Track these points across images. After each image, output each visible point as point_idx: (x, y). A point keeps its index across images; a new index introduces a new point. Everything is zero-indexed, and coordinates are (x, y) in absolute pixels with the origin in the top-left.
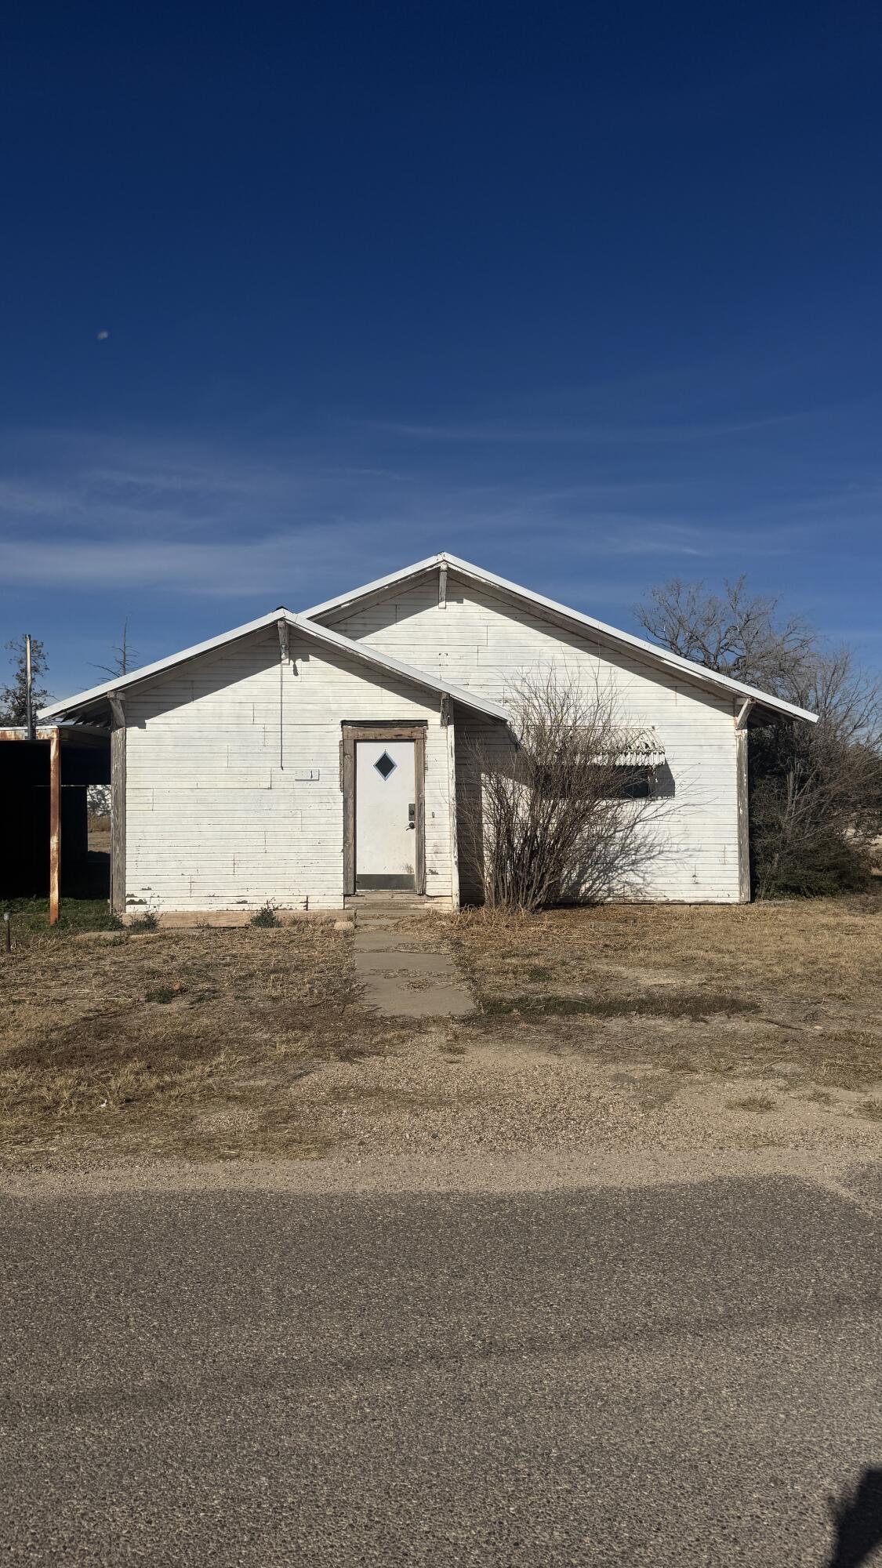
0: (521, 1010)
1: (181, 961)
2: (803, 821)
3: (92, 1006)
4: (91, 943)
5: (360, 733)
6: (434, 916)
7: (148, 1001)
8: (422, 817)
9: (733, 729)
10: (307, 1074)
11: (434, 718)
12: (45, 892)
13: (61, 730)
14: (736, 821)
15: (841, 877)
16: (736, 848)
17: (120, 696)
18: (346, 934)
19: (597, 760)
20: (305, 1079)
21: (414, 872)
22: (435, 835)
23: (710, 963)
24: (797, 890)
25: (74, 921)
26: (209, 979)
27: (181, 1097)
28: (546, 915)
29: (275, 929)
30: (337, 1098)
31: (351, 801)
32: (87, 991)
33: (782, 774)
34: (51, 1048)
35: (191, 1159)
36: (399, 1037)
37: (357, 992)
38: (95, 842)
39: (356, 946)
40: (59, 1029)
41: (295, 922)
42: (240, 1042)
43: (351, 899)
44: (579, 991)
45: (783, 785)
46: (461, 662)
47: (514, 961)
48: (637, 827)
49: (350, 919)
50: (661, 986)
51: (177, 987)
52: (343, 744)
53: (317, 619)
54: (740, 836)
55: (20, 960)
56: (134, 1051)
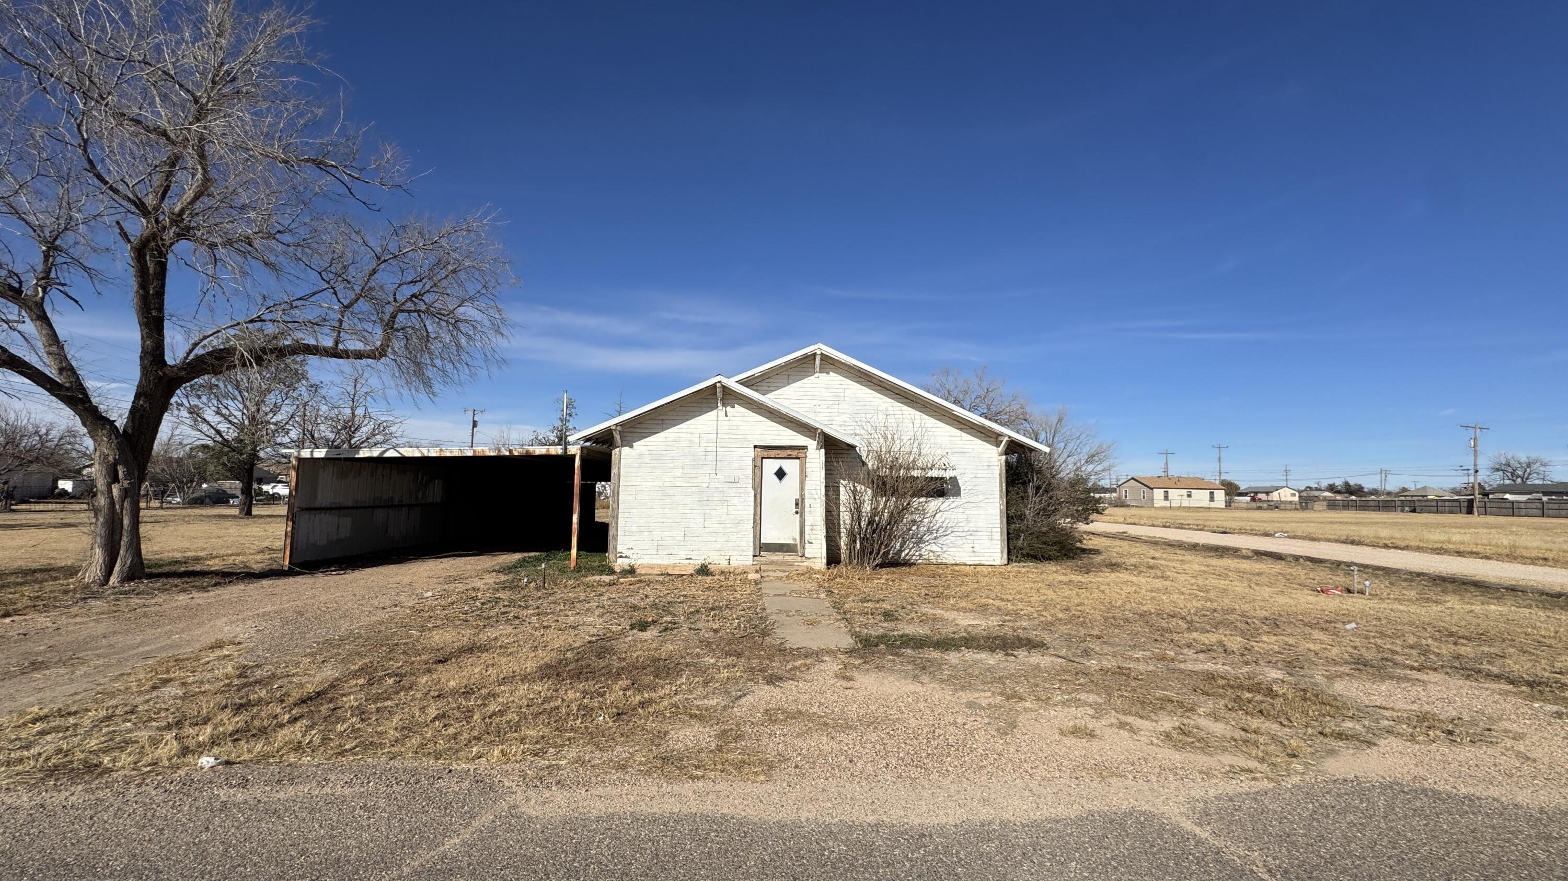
0: (885, 644)
1: (652, 599)
2: (1038, 514)
3: (595, 631)
4: (595, 584)
5: (765, 454)
6: (810, 572)
7: (631, 629)
8: (803, 507)
9: (997, 455)
10: (745, 695)
11: (812, 444)
12: (569, 548)
13: (582, 448)
14: (998, 513)
15: (1062, 548)
16: (999, 530)
17: (619, 428)
18: (756, 582)
19: (915, 473)
20: (744, 700)
21: (798, 542)
22: (811, 518)
23: (999, 609)
24: (1035, 556)
25: (585, 568)
26: (670, 613)
27: (657, 714)
28: (885, 570)
29: (710, 578)
30: (770, 719)
31: (758, 496)
32: (592, 619)
33: (1025, 484)
34: (567, 665)
35: (669, 778)
36: (805, 665)
37: (770, 627)
38: (600, 516)
39: (764, 591)
40: (572, 649)
41: (722, 573)
42: (695, 665)
43: (758, 558)
44: (921, 630)
45: (1026, 492)
46: (829, 410)
47: (870, 605)
48: (937, 516)
49: (757, 572)
50: (973, 626)
51: (650, 620)
52: (754, 460)
53: (741, 382)
54: (1001, 523)
55: (550, 595)
56: (623, 669)
